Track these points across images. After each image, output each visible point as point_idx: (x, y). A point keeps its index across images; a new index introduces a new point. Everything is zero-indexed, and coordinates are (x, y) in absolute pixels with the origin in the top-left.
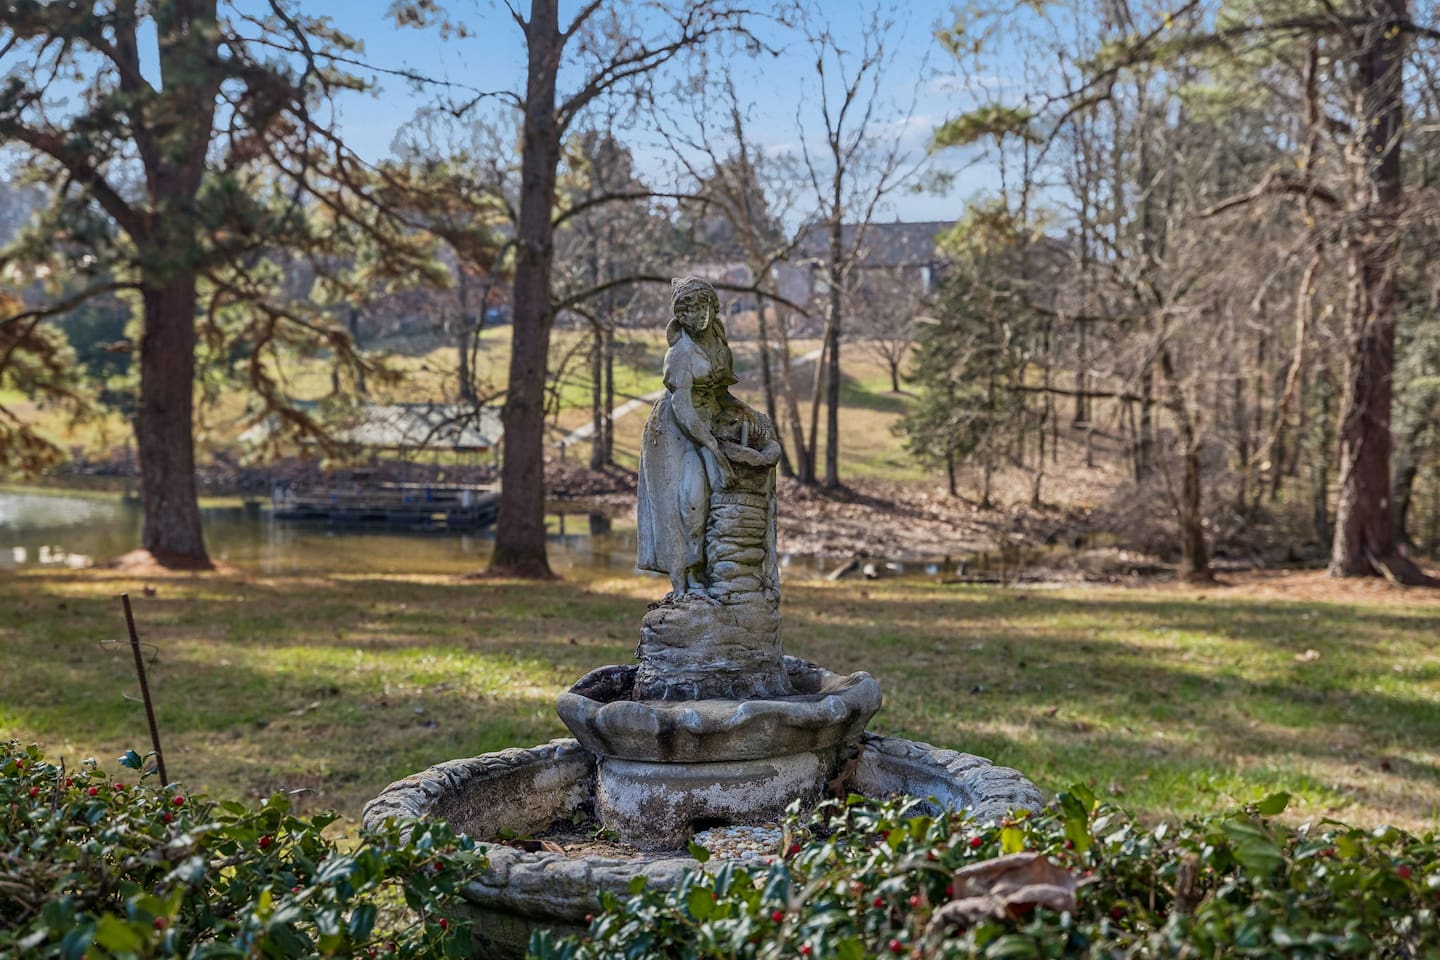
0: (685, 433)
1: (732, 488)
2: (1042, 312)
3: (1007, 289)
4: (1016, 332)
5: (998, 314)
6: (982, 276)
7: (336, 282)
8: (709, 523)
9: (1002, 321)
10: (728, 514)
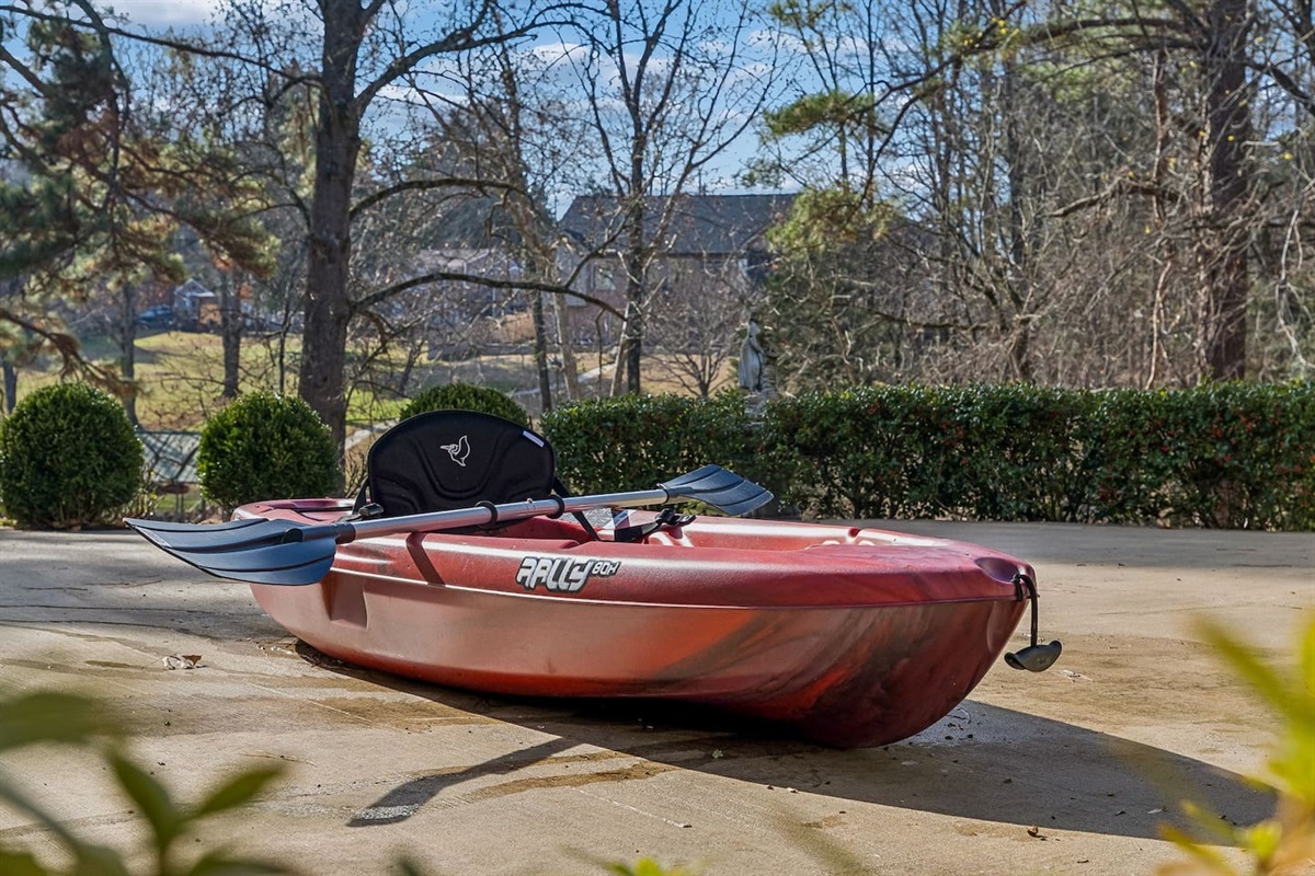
0: (754, 348)
1: (767, 364)
2: (890, 318)
3: (847, 291)
4: (859, 340)
5: (837, 321)
6: (819, 275)
7: (53, 275)
8: (761, 373)
9: (843, 329)
10: (766, 370)
